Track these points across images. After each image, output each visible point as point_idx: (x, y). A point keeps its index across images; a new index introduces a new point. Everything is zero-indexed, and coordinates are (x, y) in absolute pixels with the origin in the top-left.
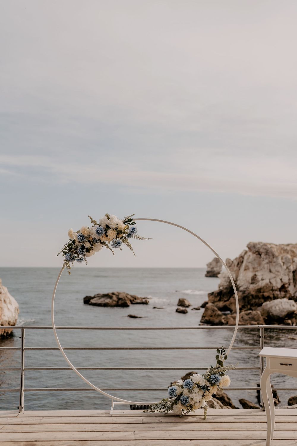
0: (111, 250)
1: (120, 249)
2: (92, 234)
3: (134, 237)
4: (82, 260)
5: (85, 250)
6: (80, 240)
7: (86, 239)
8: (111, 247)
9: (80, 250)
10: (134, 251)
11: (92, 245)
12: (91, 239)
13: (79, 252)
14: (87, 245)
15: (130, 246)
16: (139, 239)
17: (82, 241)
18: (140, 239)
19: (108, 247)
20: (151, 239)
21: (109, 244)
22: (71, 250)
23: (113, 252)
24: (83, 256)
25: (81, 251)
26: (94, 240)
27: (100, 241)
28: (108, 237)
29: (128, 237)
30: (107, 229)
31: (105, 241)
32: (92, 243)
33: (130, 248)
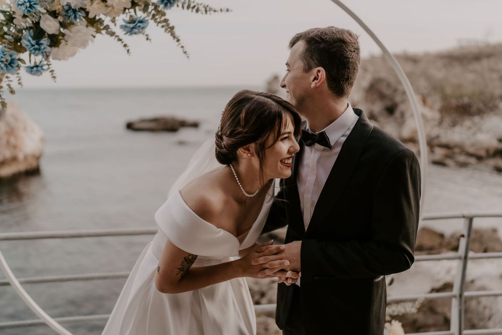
0: (120, 40)
1: (147, 39)
3: (180, 5)
4: (39, 68)
5: (45, 41)
6: (23, 8)
7: (42, 6)
8: (120, 33)
9: (29, 41)
10: (183, 45)
11: (62, 25)
12: (57, 8)
13: (27, 46)
14: (50, 26)
15: (171, 30)
16: (194, 10)
17: (29, 11)
18: (197, 11)
19: (112, 34)
20: (228, 10)
21: (115, 25)
22: (4, 40)
23: (125, 46)
24: (44, 59)
25: (33, 42)
26: (67, 11)
27: (87, 13)
28: (109, 3)
29: (166, 5)
31: (102, 17)
32: (60, 18)
33: (173, 35)
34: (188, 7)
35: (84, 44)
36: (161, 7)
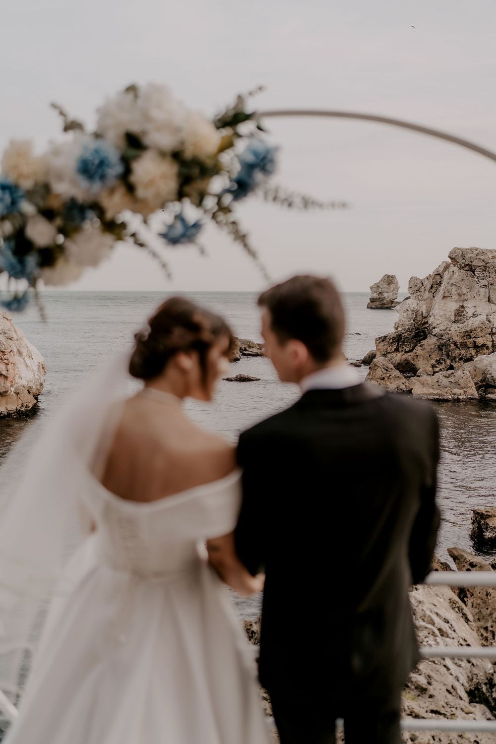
0: (154, 255)
2: (60, 178)
4: (22, 303)
5: (32, 261)
12: (55, 204)
14: (40, 232)
15: (241, 238)
16: (285, 205)
18: (291, 205)
20: (344, 205)
23: (164, 266)
26: (69, 208)
28: (141, 192)
29: (236, 196)
30: (132, 152)
32: (60, 222)
33: (246, 245)
34: (275, 199)
35: (94, 261)
36: (228, 199)
